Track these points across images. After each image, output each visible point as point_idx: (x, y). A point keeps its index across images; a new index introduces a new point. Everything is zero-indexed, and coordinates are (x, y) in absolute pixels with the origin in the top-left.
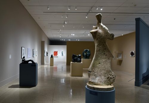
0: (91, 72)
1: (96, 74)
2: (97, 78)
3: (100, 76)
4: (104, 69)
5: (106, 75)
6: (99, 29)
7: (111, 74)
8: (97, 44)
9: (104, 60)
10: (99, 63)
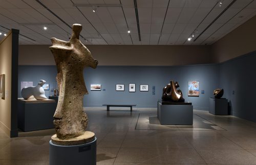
0: (62, 119)
1: (69, 120)
2: (74, 126)
3: (75, 121)
4: (77, 109)
5: (80, 118)
6: (75, 47)
7: (84, 115)
8: (67, 71)
9: (74, 97)
10: (70, 102)
